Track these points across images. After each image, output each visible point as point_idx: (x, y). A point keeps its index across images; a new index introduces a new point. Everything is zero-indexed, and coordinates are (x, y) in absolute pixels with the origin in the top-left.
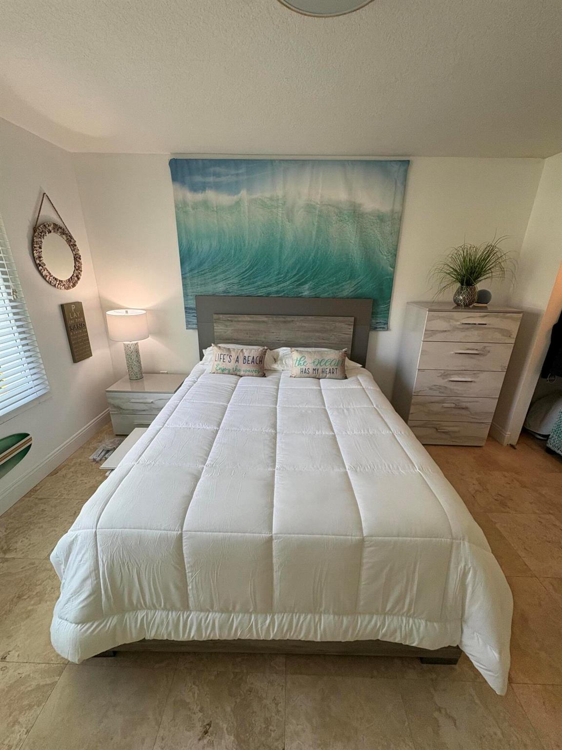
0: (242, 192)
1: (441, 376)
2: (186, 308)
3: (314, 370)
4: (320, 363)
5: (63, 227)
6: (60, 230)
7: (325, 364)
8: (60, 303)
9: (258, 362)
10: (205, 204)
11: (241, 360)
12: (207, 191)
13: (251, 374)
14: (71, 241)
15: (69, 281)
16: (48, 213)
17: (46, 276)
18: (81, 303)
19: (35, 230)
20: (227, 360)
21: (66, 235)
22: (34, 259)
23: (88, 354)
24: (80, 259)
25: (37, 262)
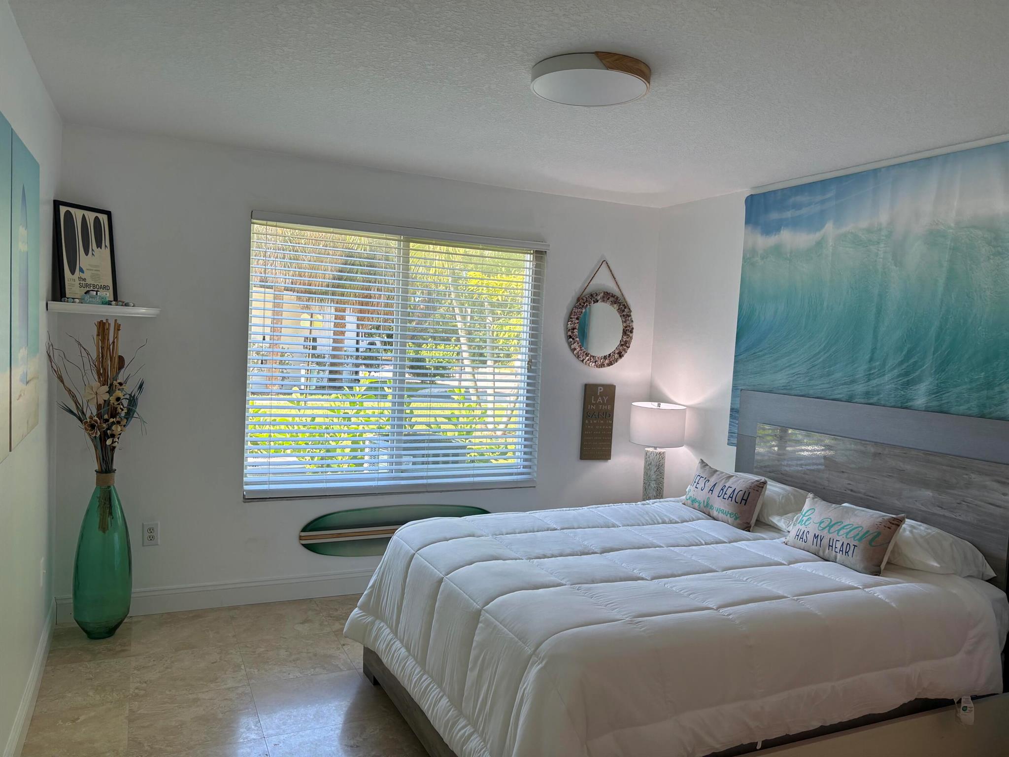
0: (827, 226)
2: (732, 410)
3: (816, 537)
4: (830, 526)
5: (619, 294)
6: (612, 299)
7: (839, 531)
8: (586, 382)
9: (739, 500)
10: (777, 250)
12: (782, 232)
14: (624, 311)
15: (605, 357)
16: (603, 281)
17: (575, 349)
18: (614, 387)
19: (578, 300)
20: (699, 486)
21: (620, 303)
22: (567, 330)
23: (605, 455)
24: (631, 332)
25: (570, 333)
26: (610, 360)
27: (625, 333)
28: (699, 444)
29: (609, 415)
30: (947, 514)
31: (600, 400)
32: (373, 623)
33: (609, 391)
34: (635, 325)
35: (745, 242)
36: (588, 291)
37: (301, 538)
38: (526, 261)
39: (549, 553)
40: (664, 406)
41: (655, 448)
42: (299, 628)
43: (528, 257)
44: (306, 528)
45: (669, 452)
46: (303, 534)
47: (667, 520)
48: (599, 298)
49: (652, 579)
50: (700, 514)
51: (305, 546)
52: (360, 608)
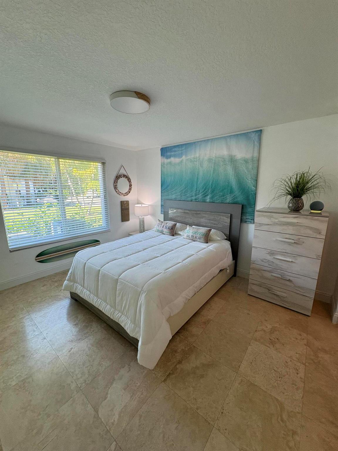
1: (268, 253)
2: (161, 205)
3: (192, 236)
4: (195, 233)
5: (127, 175)
6: (125, 177)
7: (197, 234)
8: (121, 201)
9: (171, 229)
11: (164, 227)
13: (167, 234)
14: (129, 180)
15: (125, 193)
16: (122, 172)
17: (117, 191)
18: (129, 201)
19: (116, 177)
20: (160, 226)
21: (128, 178)
22: (114, 186)
23: (128, 220)
24: (132, 186)
25: (115, 187)
26: (127, 194)
27: (130, 186)
28: (153, 215)
29: (128, 209)
30: (216, 226)
31: (125, 205)
32: (73, 284)
33: (127, 202)
34: (132, 184)
35: (161, 161)
36: (119, 174)
37: (36, 260)
38: (99, 165)
39: (129, 254)
40: (143, 205)
41: (142, 217)
42: (42, 288)
43: (99, 164)
44: (37, 256)
45: (145, 217)
46: (37, 258)
47: (154, 237)
48: (122, 176)
49: (161, 256)
50: (161, 234)
51: (38, 262)
52: (67, 280)
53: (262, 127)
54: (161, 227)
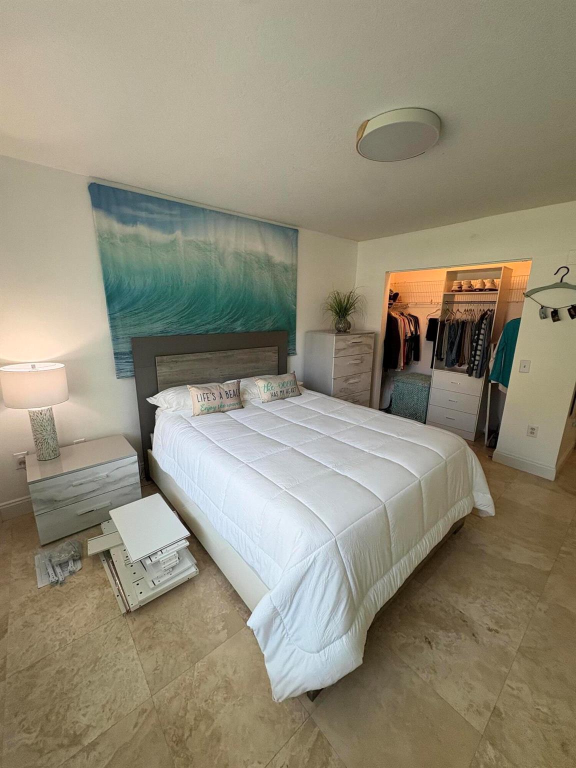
1: (344, 381)
3: (281, 392)
4: (283, 385)
7: (287, 385)
9: (238, 394)
11: (224, 395)
13: (234, 407)
20: (211, 399)
41: (40, 406)
53: (299, 226)
54: (218, 398)
